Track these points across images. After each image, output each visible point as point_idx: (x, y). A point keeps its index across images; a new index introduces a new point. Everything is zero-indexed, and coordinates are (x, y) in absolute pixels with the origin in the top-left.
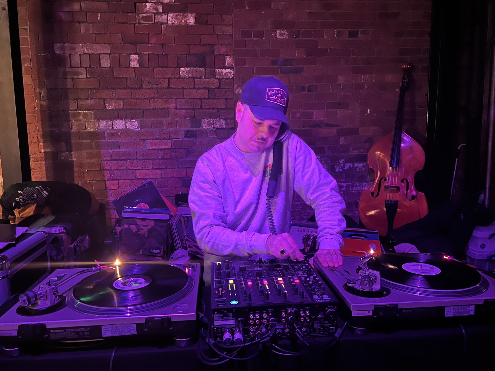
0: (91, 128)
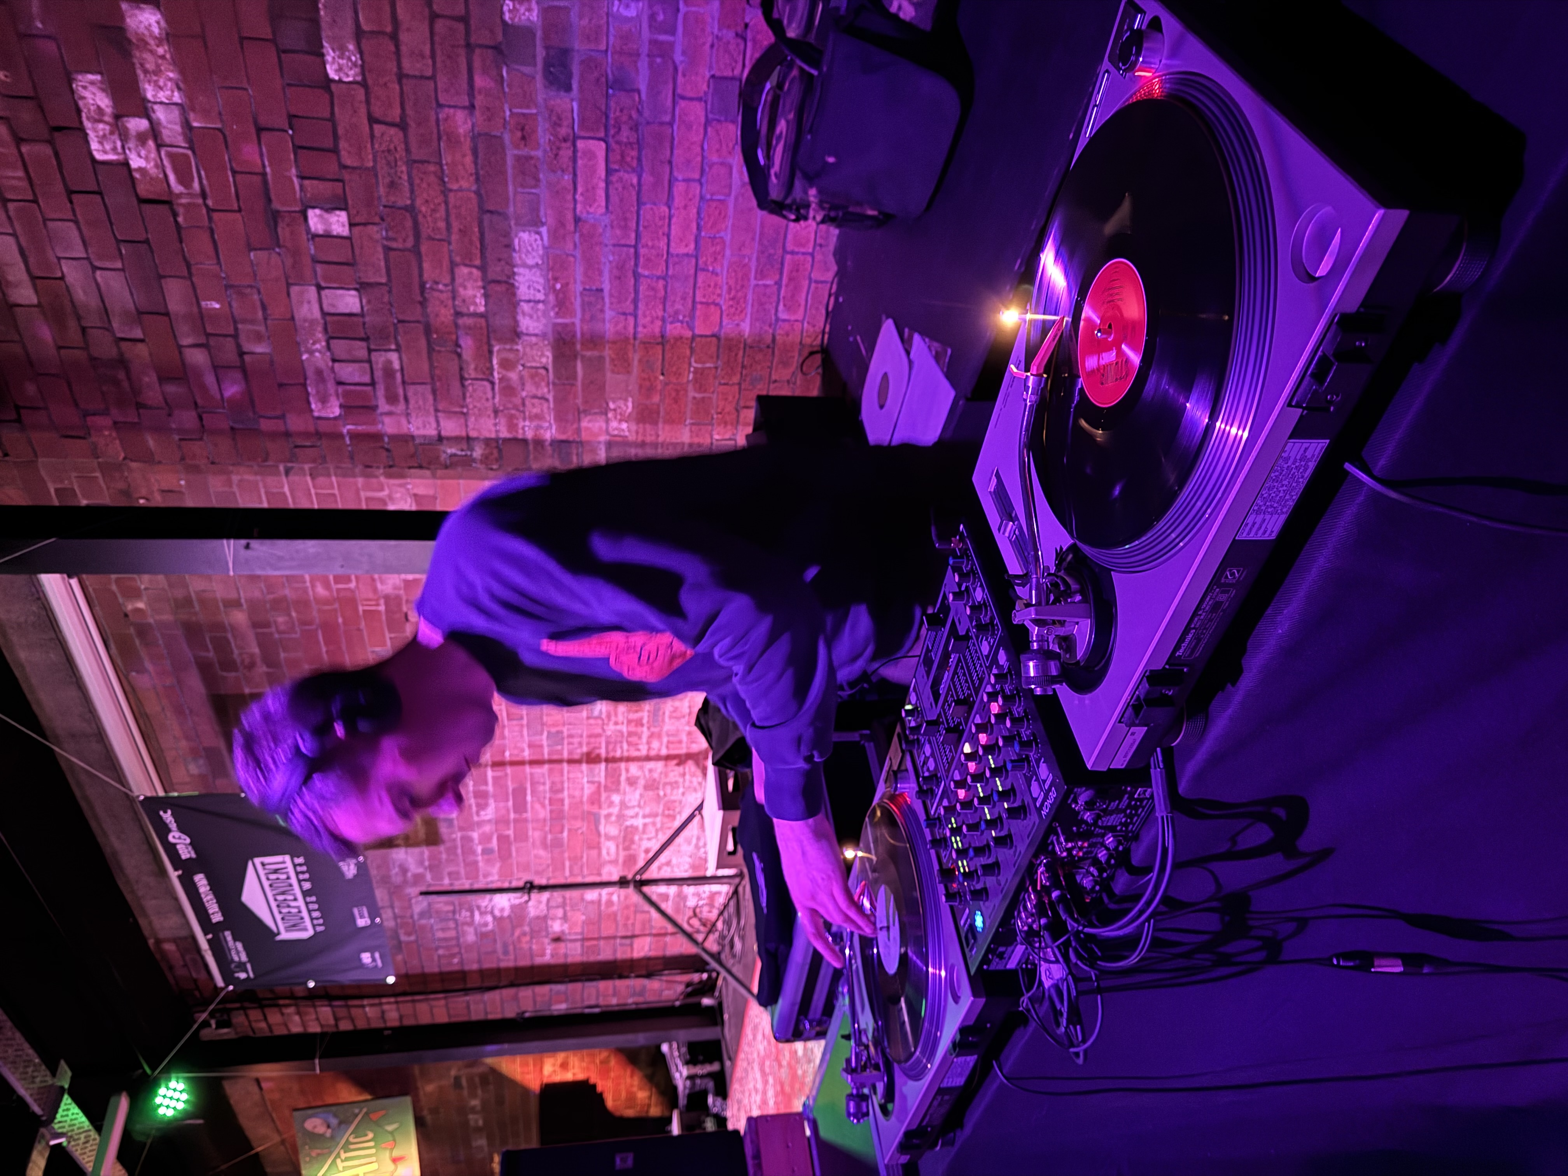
0: (543, 355)
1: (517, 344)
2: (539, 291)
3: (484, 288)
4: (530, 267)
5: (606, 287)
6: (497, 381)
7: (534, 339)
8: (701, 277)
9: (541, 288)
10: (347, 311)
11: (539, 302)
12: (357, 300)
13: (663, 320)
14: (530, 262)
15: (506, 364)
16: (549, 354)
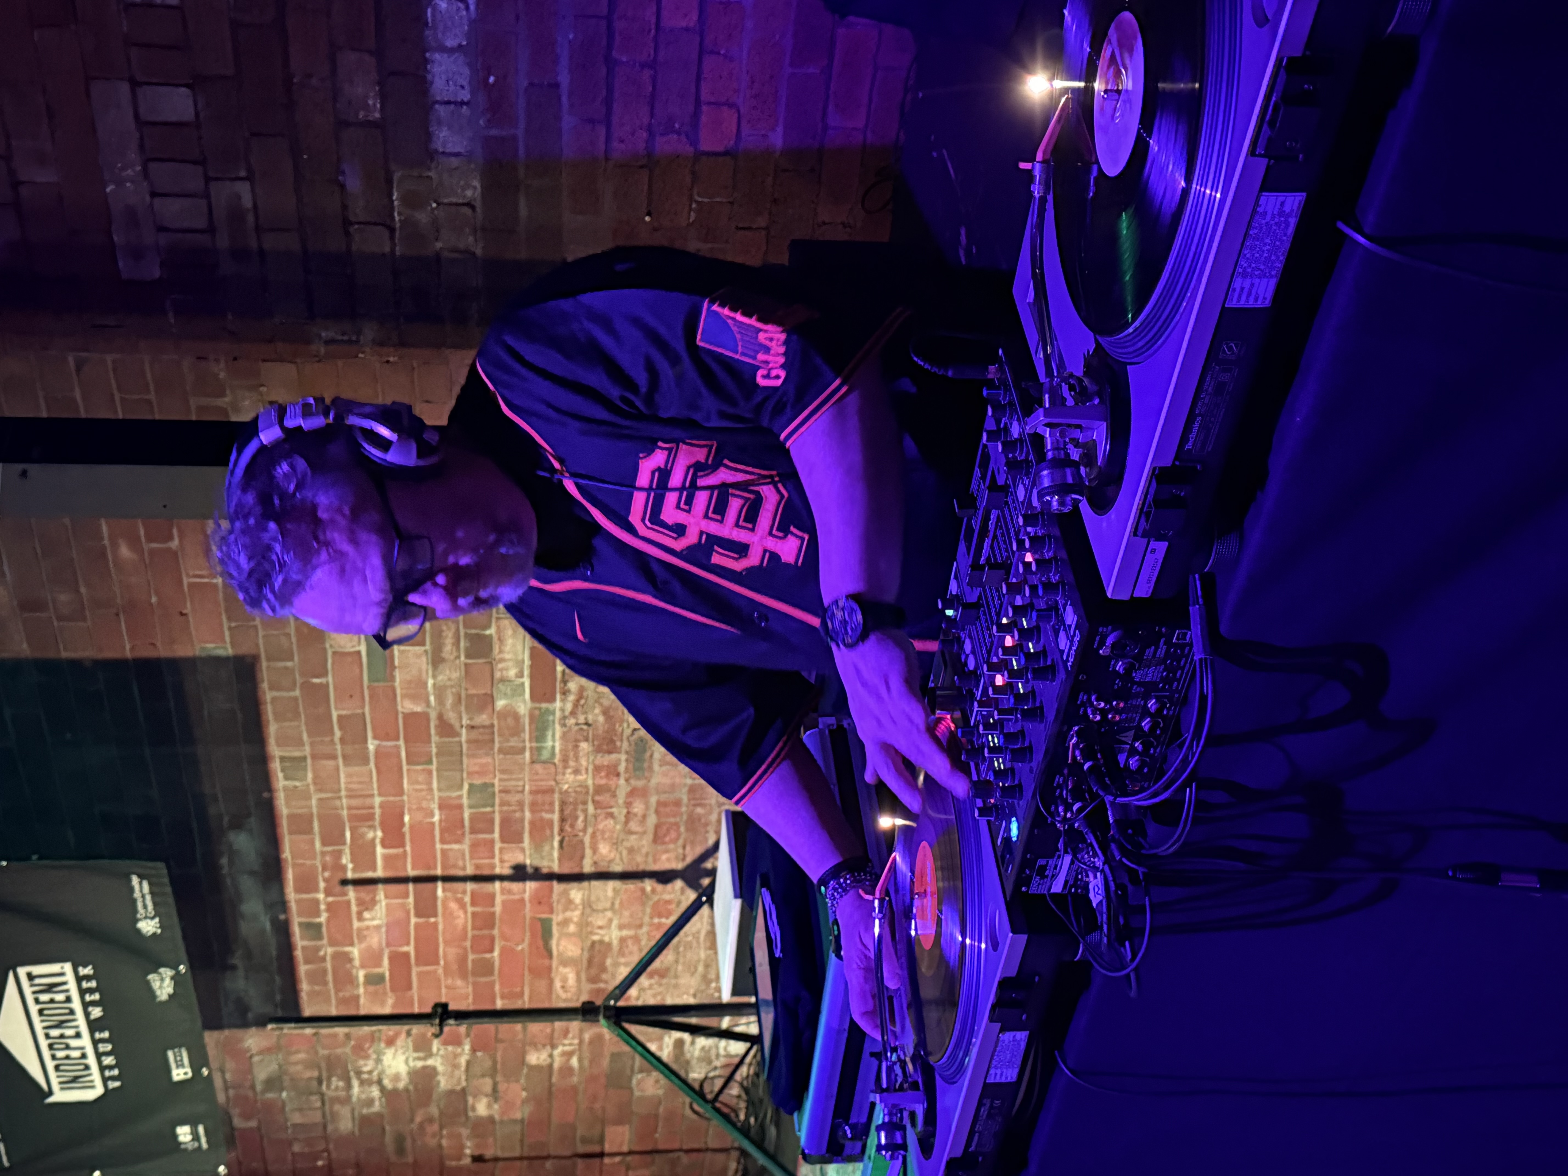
0: (468, 186)
1: (429, 169)
2: (462, 87)
3: (379, 83)
4: (451, 51)
5: (564, 79)
6: (398, 225)
7: (455, 162)
8: (709, 62)
9: (465, 83)
10: (174, 118)
11: (463, 103)
12: (190, 102)
13: (650, 130)
14: (450, 43)
15: (412, 201)
16: (476, 183)
